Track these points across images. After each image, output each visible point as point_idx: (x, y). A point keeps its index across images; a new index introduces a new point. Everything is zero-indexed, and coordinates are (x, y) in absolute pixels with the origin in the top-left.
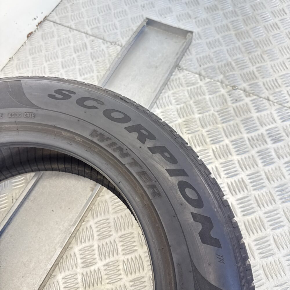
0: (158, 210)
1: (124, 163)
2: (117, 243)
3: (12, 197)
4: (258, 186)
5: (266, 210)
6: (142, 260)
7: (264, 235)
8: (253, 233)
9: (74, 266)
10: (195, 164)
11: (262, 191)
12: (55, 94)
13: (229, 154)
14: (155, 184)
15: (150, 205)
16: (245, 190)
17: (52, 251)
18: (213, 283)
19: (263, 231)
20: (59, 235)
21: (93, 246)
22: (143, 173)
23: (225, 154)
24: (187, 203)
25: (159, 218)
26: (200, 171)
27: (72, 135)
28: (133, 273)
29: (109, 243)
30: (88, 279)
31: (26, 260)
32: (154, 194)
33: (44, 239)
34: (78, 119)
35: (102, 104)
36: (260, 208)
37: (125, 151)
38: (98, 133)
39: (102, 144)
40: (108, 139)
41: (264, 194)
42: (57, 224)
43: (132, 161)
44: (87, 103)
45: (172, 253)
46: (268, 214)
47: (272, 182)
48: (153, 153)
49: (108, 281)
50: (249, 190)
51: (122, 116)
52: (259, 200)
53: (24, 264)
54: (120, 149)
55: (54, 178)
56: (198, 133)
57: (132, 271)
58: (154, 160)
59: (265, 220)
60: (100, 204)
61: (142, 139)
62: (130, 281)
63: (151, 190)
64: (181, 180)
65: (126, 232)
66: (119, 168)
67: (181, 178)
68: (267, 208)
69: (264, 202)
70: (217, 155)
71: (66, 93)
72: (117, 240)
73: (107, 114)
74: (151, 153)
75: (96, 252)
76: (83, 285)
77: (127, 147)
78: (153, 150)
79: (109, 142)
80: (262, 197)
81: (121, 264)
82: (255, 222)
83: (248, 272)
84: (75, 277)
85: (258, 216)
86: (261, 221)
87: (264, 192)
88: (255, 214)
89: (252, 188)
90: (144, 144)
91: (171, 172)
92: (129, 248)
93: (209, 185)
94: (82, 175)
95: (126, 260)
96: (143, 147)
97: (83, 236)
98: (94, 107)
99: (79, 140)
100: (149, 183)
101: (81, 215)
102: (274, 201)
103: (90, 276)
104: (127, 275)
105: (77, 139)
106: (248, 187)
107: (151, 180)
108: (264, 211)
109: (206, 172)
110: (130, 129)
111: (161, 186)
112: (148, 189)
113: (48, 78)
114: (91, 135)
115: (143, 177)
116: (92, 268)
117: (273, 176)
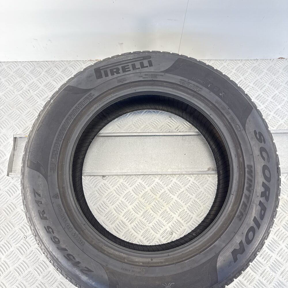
0: (232, 223)
1: (244, 192)
2: (191, 201)
3: (178, 127)
4: (273, 269)
5: (261, 280)
6: (191, 220)
7: (246, 285)
8: (243, 278)
9: (166, 185)
10: (267, 229)
11: (271, 272)
12: (258, 133)
13: (282, 240)
14: (244, 214)
15: (232, 217)
16: (266, 261)
17: (166, 168)
18: (217, 266)
19: (248, 283)
20: (176, 166)
21: (181, 188)
22: (245, 205)
23: (281, 238)
24: (245, 236)
25: (229, 226)
26: (264, 234)
27: (241, 155)
28: (182, 219)
29: (188, 196)
30: (165, 196)
31: (154, 157)
32: (239, 216)
33: (169, 159)
34: (252, 154)
35: (268, 161)
36: (260, 276)
37: (251, 189)
38: (251, 169)
39: (246, 174)
40: (252, 176)
41: (271, 275)
42: (180, 161)
43: (248, 196)
44: (264, 153)
45: (218, 240)
46: (260, 282)
47: (281, 276)
48: (259, 205)
49: (170, 207)
50: (267, 264)
51: (269, 176)
52: (265, 273)
53: (152, 158)
54: (250, 186)
55: (202, 142)
56: (285, 214)
57: (182, 218)
58: (256, 207)
59: (255, 282)
60: (204, 178)
61: (263, 194)
62: (177, 220)
63: (239, 214)
64: (254, 227)
65: (199, 202)
66: (239, 190)
67: (255, 226)
68: (263, 280)
69: (266, 276)
70: (277, 233)
71: (262, 139)
72: (192, 200)
73: (265, 168)
74: (258, 204)
75: (180, 192)
76: (161, 195)
77: (254, 189)
78: (261, 203)
79: (250, 178)
80: (268, 274)
81: (183, 209)
82: (250, 276)
83: (230, 281)
84: (161, 188)
85: (255, 276)
86: (253, 280)
87: (272, 274)
88: (255, 274)
89: (269, 265)
90: (261, 197)
91: (255, 220)
92: (192, 209)
93: (260, 242)
94: (216, 162)
95: (185, 211)
96: (259, 198)
97: (183, 180)
98: (264, 159)
99: (241, 160)
100: (242, 211)
101: (193, 173)
102: (270, 283)
103: (166, 196)
104: (179, 216)
105: (241, 159)
106: (269, 262)
107: (245, 211)
108: (260, 279)
109: (266, 237)
110: (264, 185)
111: (245, 218)
112: (239, 212)
113: (263, 120)
114: (248, 166)
115: (243, 206)
116: (171, 195)
117: (286, 275)
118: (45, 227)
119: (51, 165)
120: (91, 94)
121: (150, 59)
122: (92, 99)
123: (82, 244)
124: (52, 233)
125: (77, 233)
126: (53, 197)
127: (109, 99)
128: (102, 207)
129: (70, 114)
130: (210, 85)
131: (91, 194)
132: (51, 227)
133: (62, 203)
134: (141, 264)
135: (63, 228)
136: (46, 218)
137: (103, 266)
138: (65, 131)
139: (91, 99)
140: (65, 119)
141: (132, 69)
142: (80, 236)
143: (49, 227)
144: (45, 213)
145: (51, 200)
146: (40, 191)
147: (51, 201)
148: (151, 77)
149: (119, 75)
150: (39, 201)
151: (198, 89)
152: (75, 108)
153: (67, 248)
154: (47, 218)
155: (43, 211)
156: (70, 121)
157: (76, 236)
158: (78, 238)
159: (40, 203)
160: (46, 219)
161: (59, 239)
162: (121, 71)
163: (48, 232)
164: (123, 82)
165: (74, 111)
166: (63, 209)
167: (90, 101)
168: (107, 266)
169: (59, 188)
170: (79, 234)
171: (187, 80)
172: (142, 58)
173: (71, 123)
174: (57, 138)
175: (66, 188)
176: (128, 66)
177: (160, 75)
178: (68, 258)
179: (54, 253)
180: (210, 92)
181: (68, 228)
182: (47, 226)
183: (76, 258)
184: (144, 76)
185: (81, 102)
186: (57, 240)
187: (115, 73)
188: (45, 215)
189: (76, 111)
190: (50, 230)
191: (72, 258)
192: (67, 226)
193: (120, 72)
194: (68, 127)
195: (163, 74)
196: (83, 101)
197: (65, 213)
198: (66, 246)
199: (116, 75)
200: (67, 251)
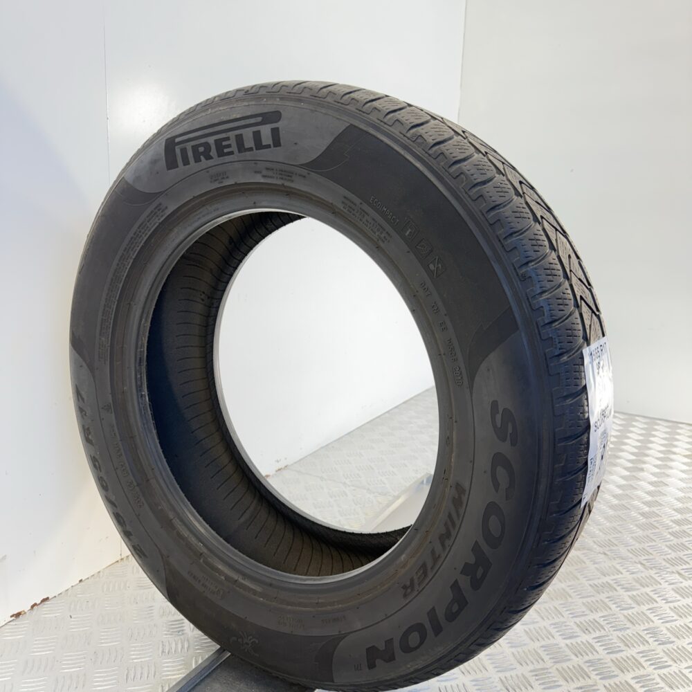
12: (500, 412)
14: (416, 590)
22: (424, 571)
24: (402, 634)
32: (404, 587)
34: (472, 460)
35: (507, 496)
37: (446, 543)
38: (461, 495)
40: (458, 514)
43: (437, 554)
44: (500, 471)
48: (452, 587)
51: (496, 534)
54: (447, 534)
63: (408, 583)
64: (426, 627)
67: (429, 627)
71: (510, 430)
74: (451, 584)
77: (452, 547)
78: (456, 587)
79: (454, 516)
90: (462, 573)
91: (432, 614)
96: (457, 573)
98: (496, 485)
100: (416, 581)
107: (419, 583)
110: (476, 549)
111: (414, 598)
114: (458, 484)
115: (421, 571)
118: (91, 456)
119: (99, 348)
120: (160, 204)
121: (276, 122)
122: (164, 217)
123: (138, 505)
124: (99, 469)
125: (135, 483)
126: (102, 408)
127: (204, 216)
129: (126, 248)
130: (410, 230)
132: (98, 460)
133: (117, 423)
134: (223, 578)
135: (114, 467)
137: (162, 556)
138: (121, 282)
139: (162, 216)
140: (118, 257)
141: (237, 151)
142: (138, 490)
143: (95, 459)
144: (91, 433)
145: (99, 413)
146: (84, 393)
147: (100, 415)
148: (280, 176)
149: (210, 163)
150: (83, 410)
151: (383, 236)
152: (134, 234)
153: (116, 503)
154: (93, 442)
155: (88, 429)
156: (127, 263)
157: (132, 488)
158: (135, 492)
159: (85, 414)
160: (92, 444)
161: (108, 484)
162: (213, 152)
163: (95, 466)
164: (222, 182)
165: (133, 242)
166: (117, 433)
167: (160, 221)
168: (168, 557)
169: (113, 394)
170: (138, 486)
171: (357, 200)
172: (260, 119)
173: (128, 267)
174: (107, 295)
175: (129, 393)
176: (228, 139)
177: (300, 175)
180: (409, 252)
181: (122, 469)
183: (127, 525)
184: (265, 172)
185: (142, 224)
186: (105, 484)
187: (202, 157)
188: (91, 437)
189: (136, 243)
190: (97, 464)
191: (122, 521)
192: (121, 466)
193: (211, 154)
194: (125, 274)
195: (304, 172)
196: (147, 219)
197: (120, 442)
198: (116, 499)
199: (204, 163)
200: (117, 507)
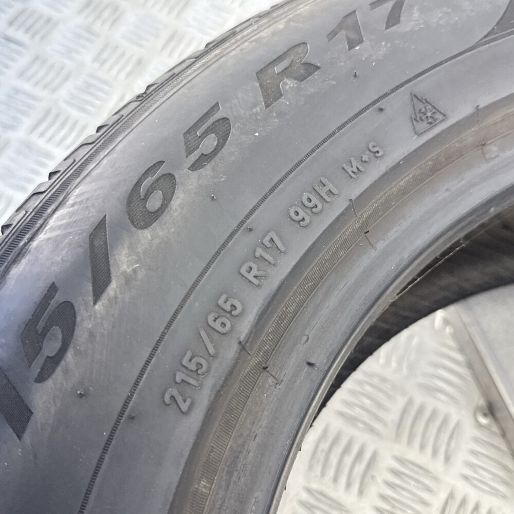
118: (216, 107)
123: (173, 391)
124: (194, 157)
125: (245, 327)
126: (415, 96)
128: (348, 460)
131: (384, 380)
132: (225, 141)
133: (398, 165)
135: (247, 217)
136: (271, 95)
142: (230, 352)
143: (222, 128)
144: (301, 79)
145: (393, 91)
146: (416, 14)
147: (386, 95)
150: (356, 28)
153: (113, 288)
154: (276, 99)
155: (311, 68)
157: (217, 325)
158: (212, 351)
159: (353, 36)
160: (266, 97)
161: (166, 217)
163: (191, 137)
166: (366, 182)
169: (479, 114)
170: (243, 346)
175: (484, 167)
178: (41, 324)
179: (63, 217)
181: (259, 252)
182: (225, 119)
183: (50, 383)
186: (154, 203)
188: (289, 84)
190: (210, 142)
191: (50, 348)
192: (266, 241)
197: (346, 204)
198: (128, 280)
200: (97, 296)
